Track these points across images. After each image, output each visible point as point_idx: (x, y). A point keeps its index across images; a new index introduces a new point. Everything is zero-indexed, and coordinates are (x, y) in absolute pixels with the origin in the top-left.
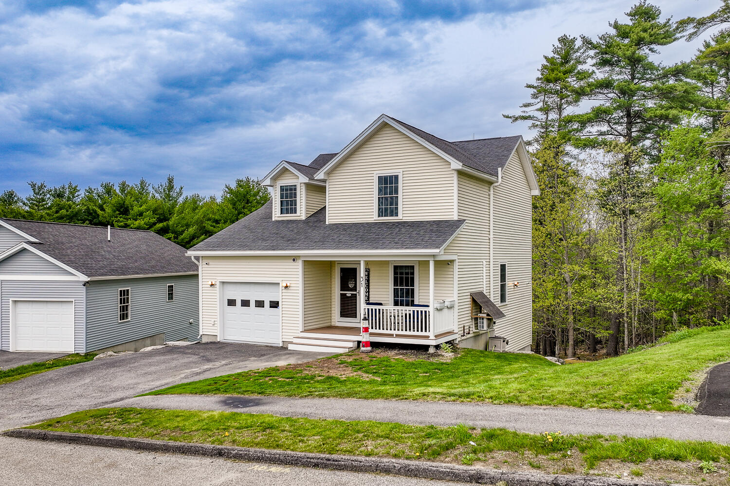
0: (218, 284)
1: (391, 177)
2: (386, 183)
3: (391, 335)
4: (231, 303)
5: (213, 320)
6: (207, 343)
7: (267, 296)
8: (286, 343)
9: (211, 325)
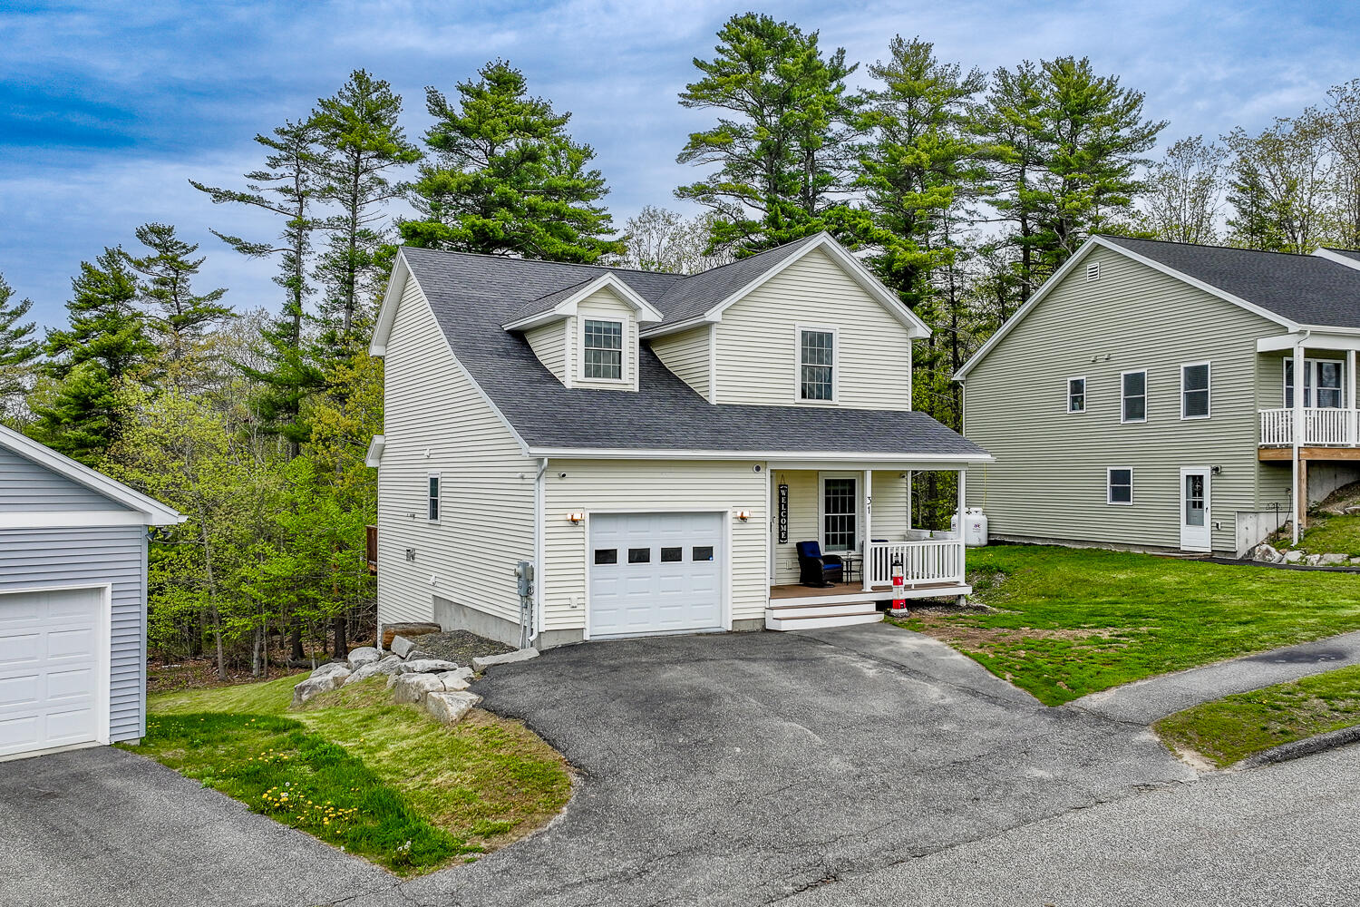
0: (588, 518)
1: (821, 335)
2: (812, 343)
4: (605, 557)
5: (576, 596)
7: (687, 537)
8: (742, 623)
9: (568, 608)
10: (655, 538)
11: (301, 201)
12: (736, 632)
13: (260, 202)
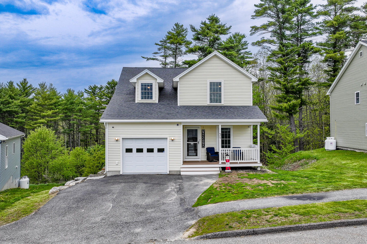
0: (121, 139)
1: (217, 83)
2: (214, 86)
3: (237, 163)
4: (129, 150)
5: (117, 162)
6: (112, 176)
7: (156, 146)
8: (173, 172)
9: (115, 165)
10: (145, 146)
11: (166, 58)
12: (170, 174)
13: (157, 59)
